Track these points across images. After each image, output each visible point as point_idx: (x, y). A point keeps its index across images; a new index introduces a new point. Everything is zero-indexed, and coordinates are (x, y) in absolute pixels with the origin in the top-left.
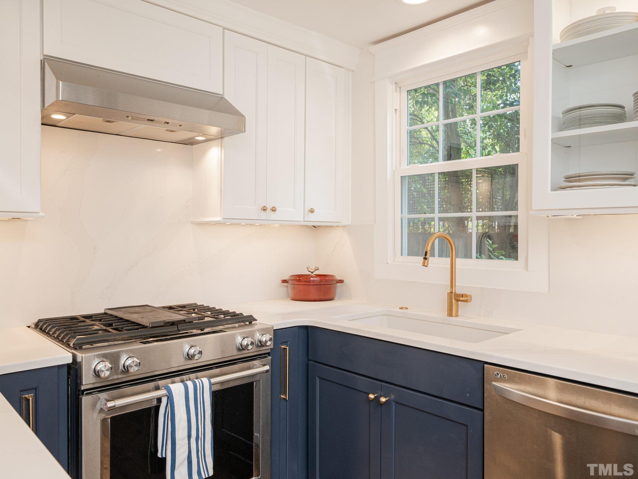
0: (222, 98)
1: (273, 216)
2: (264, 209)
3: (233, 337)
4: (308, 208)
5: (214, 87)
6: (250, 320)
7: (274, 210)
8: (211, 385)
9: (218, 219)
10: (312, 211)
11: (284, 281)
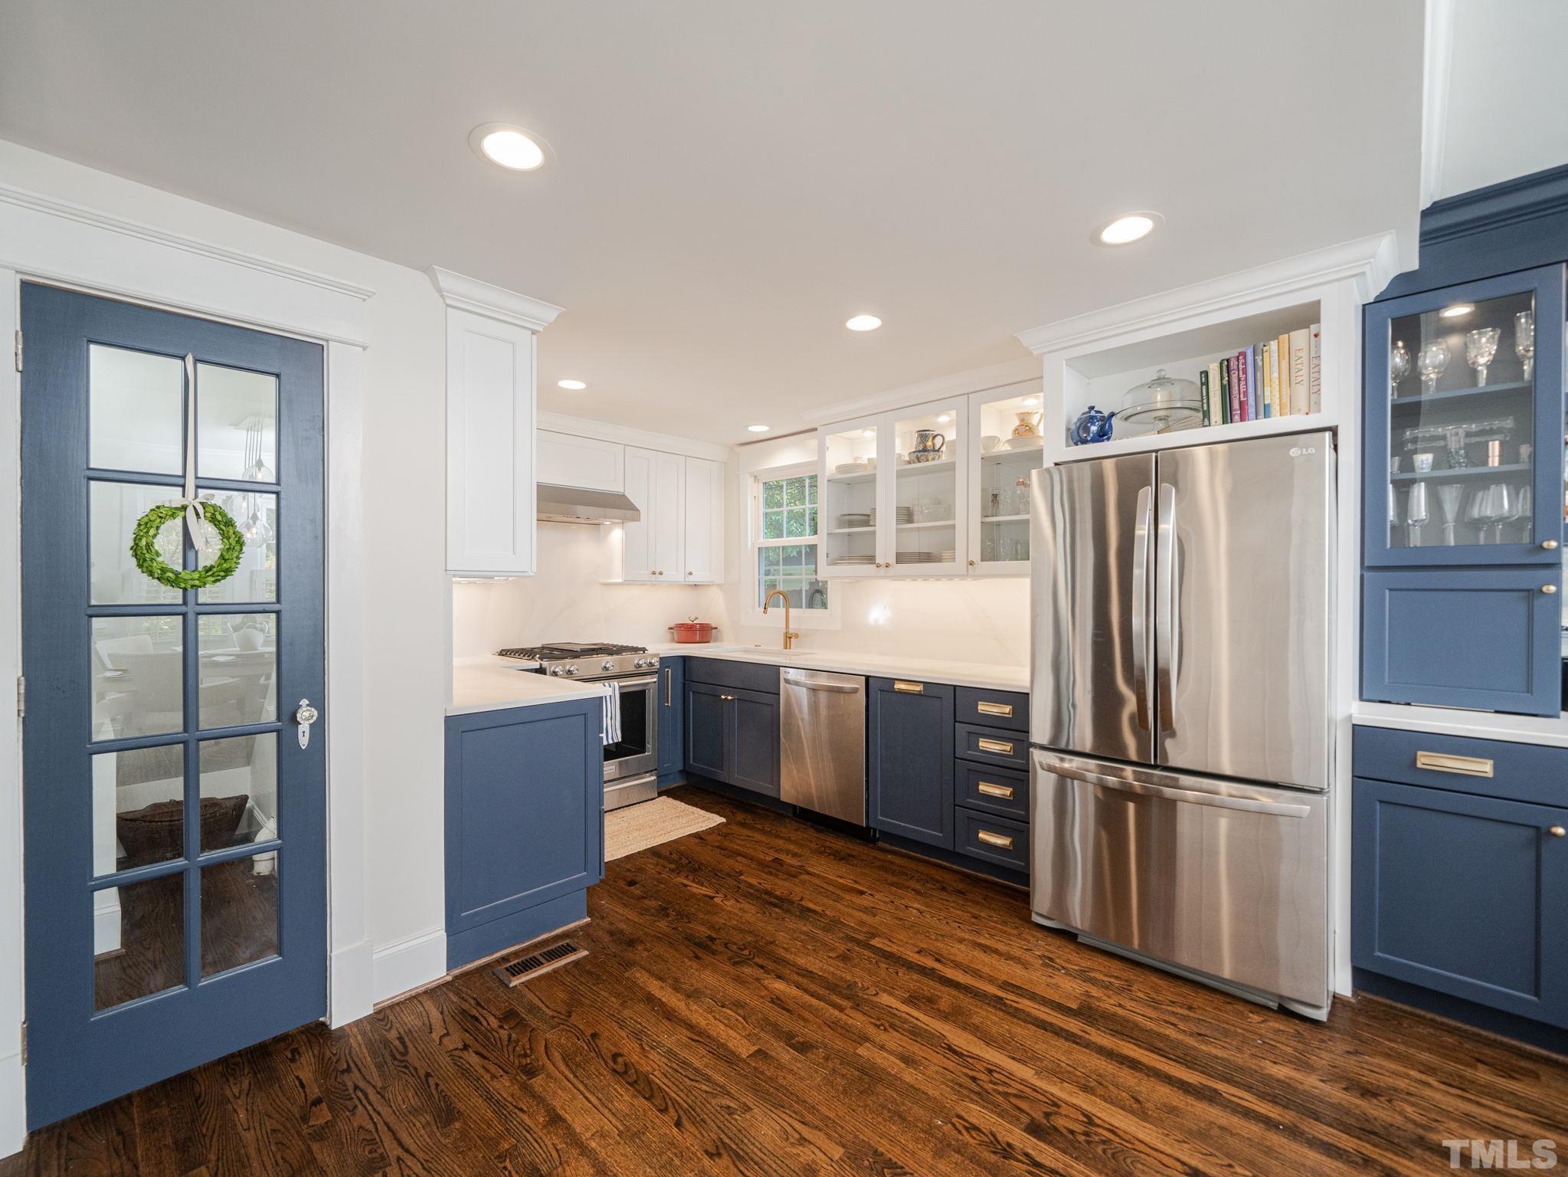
0: (623, 496)
1: (661, 578)
2: (654, 573)
3: (633, 659)
4: (688, 571)
5: (615, 487)
6: (644, 650)
7: (661, 573)
8: (620, 687)
9: (621, 581)
10: (691, 574)
11: (671, 628)
